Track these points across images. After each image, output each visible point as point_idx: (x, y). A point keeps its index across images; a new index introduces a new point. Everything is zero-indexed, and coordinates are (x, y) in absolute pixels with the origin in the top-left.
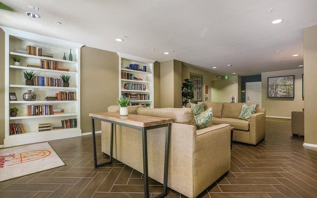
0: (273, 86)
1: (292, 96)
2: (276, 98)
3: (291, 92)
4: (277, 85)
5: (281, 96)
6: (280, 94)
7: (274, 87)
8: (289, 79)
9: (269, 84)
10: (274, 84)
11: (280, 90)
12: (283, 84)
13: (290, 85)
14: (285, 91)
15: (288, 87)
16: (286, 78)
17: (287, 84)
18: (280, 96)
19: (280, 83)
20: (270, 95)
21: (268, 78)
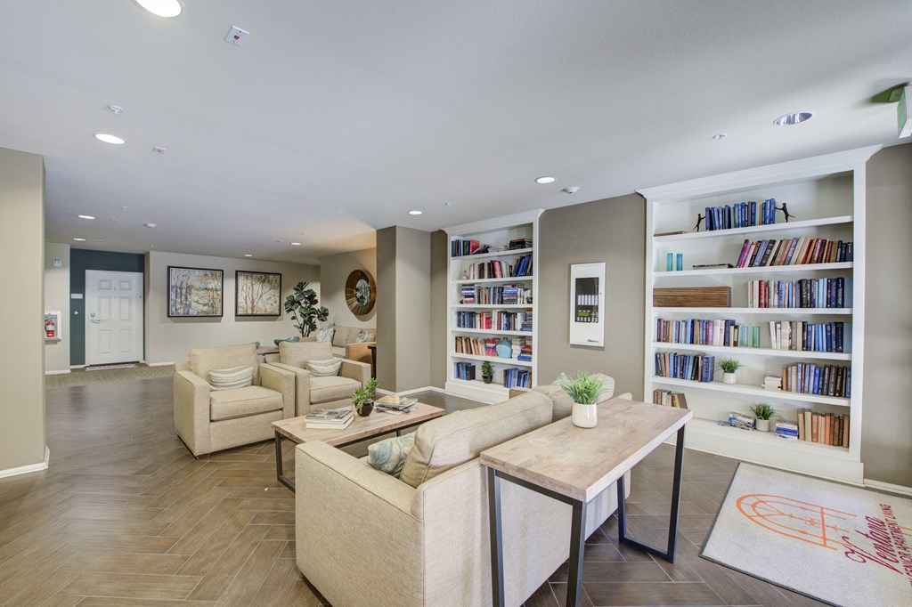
0: (181, 289)
1: (219, 313)
2: (187, 317)
3: (218, 305)
4: (189, 288)
5: (198, 313)
6: (196, 308)
7: (184, 291)
8: (214, 277)
9: (173, 283)
10: (184, 285)
11: (196, 298)
12: (203, 286)
13: (216, 290)
14: (206, 301)
15: (211, 293)
16: (208, 272)
17: (210, 286)
18: (195, 314)
19: (198, 284)
20: (174, 309)
21: (169, 267)
